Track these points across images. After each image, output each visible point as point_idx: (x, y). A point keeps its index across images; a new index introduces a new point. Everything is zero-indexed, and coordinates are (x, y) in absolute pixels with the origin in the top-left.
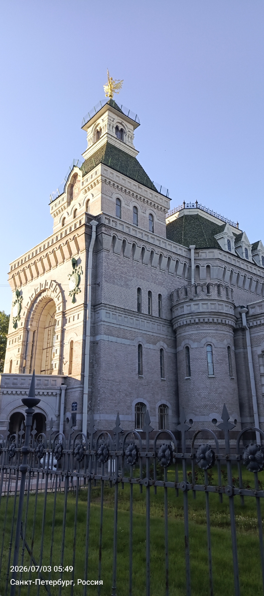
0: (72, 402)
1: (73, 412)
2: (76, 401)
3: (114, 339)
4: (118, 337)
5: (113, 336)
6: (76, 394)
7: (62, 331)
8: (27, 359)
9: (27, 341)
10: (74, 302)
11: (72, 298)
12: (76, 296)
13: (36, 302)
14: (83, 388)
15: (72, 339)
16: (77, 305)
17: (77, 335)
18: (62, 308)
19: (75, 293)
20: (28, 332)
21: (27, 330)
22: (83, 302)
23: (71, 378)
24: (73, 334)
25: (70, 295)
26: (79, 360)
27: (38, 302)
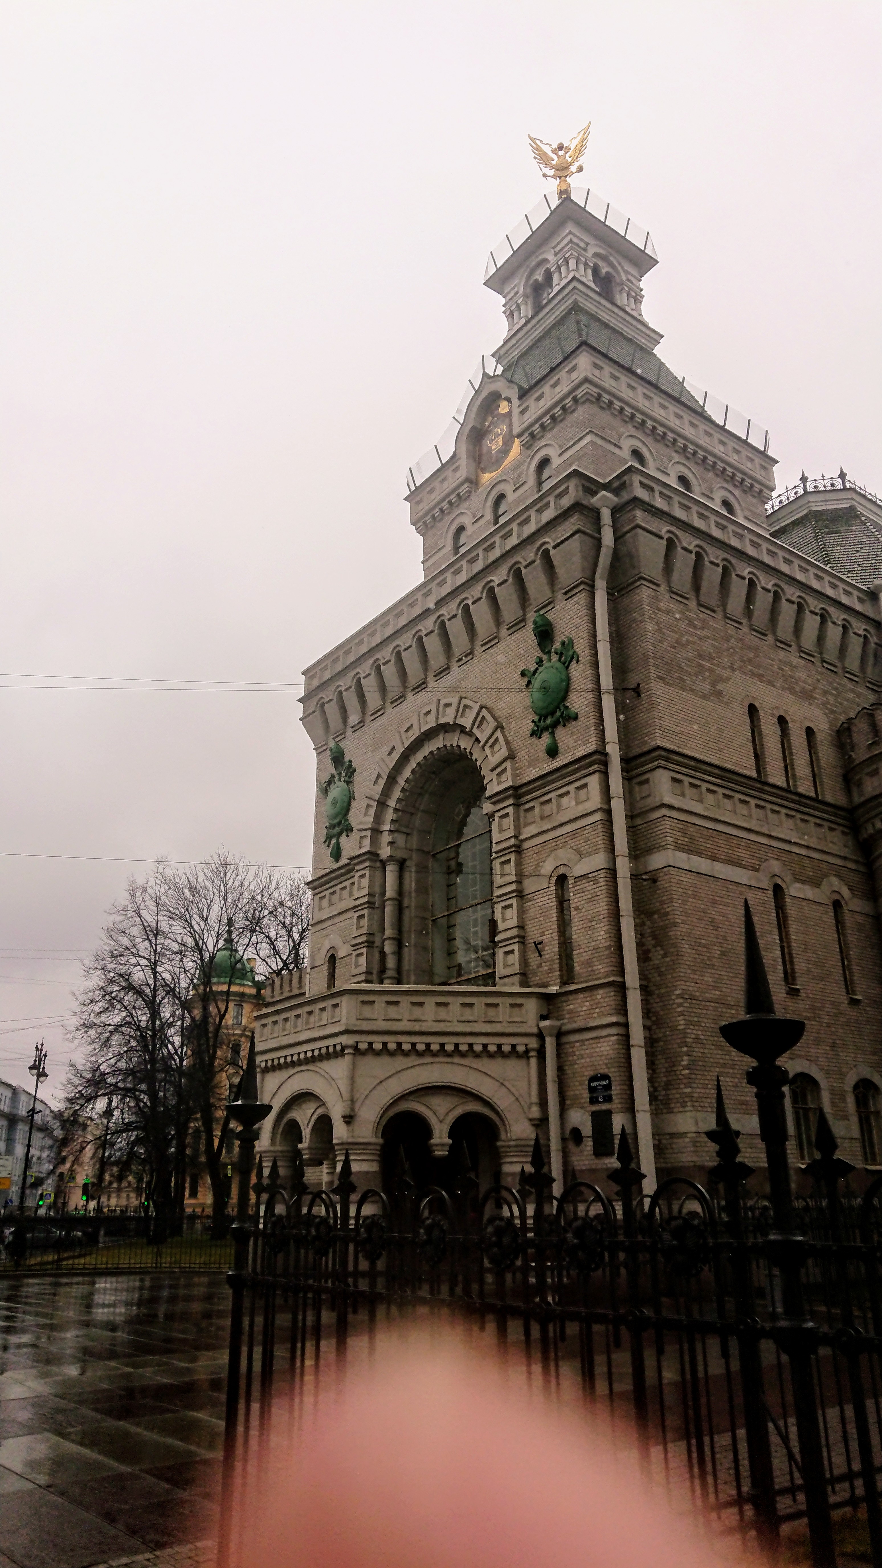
0: (589, 1073)
1: (595, 1108)
2: (603, 1070)
3: (702, 864)
4: (714, 858)
5: (700, 854)
6: (602, 1049)
7: (518, 849)
8: (388, 948)
9: (383, 894)
10: (553, 752)
11: (546, 739)
12: (560, 732)
13: (407, 773)
14: (626, 1025)
15: (562, 871)
16: (570, 759)
17: (580, 854)
18: (510, 779)
19: (555, 725)
20: (384, 864)
21: (381, 861)
22: (592, 747)
23: (571, 997)
24: (564, 855)
25: (536, 734)
26: (602, 935)
27: (413, 772)
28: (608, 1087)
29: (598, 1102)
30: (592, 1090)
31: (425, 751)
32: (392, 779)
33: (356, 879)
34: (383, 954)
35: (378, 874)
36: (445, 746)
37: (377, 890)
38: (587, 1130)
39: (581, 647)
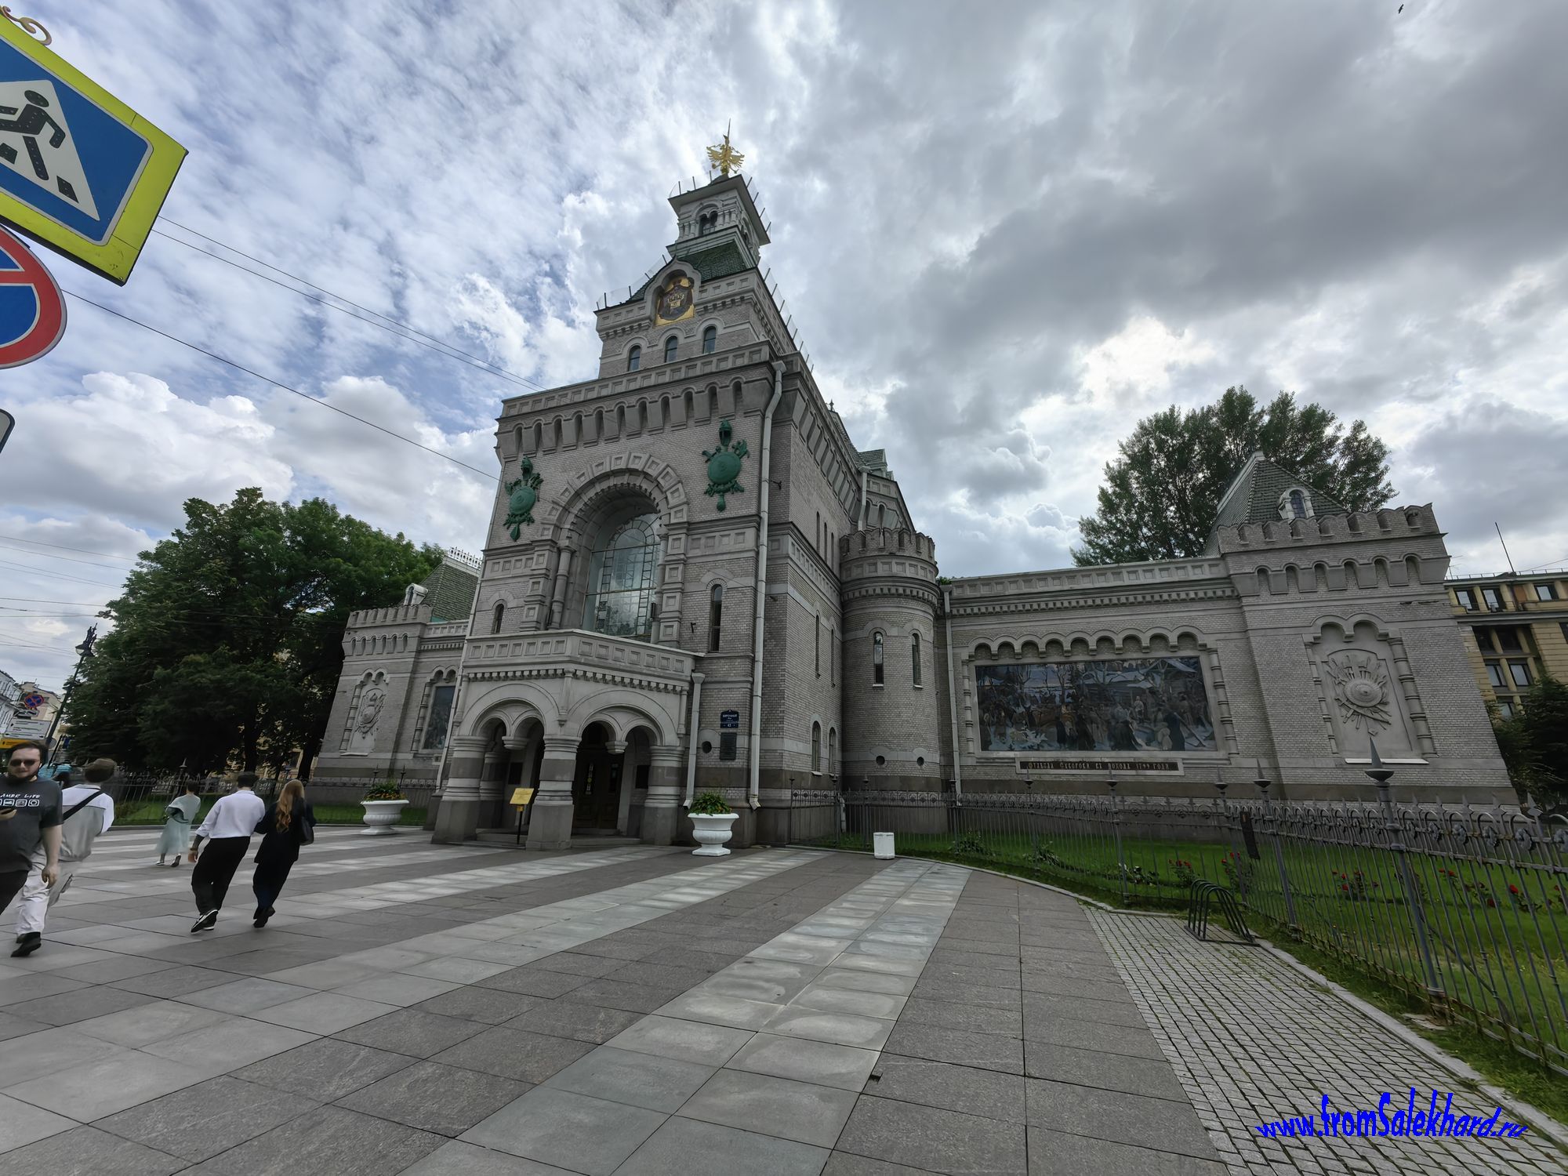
0: (723, 709)
1: (724, 731)
2: (733, 708)
6: (734, 695)
7: (685, 562)
8: (556, 607)
9: (557, 571)
10: (721, 508)
11: (716, 499)
12: (728, 496)
13: (591, 493)
14: (752, 683)
15: (718, 582)
16: (733, 515)
17: (735, 575)
18: (685, 516)
19: (728, 490)
20: (559, 551)
21: (558, 548)
22: (753, 511)
23: (715, 661)
24: (722, 572)
25: (709, 492)
26: (744, 627)
27: (597, 494)
28: (737, 719)
29: (726, 727)
30: (723, 719)
31: (612, 482)
32: (578, 494)
33: (535, 556)
34: (551, 611)
35: (555, 555)
36: (629, 484)
37: (552, 567)
38: (716, 741)
39: (753, 447)
